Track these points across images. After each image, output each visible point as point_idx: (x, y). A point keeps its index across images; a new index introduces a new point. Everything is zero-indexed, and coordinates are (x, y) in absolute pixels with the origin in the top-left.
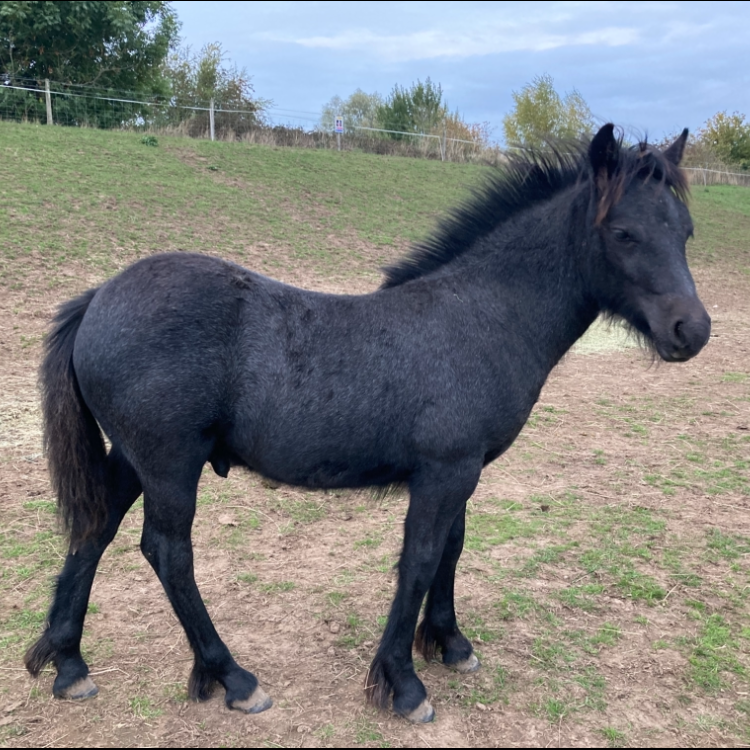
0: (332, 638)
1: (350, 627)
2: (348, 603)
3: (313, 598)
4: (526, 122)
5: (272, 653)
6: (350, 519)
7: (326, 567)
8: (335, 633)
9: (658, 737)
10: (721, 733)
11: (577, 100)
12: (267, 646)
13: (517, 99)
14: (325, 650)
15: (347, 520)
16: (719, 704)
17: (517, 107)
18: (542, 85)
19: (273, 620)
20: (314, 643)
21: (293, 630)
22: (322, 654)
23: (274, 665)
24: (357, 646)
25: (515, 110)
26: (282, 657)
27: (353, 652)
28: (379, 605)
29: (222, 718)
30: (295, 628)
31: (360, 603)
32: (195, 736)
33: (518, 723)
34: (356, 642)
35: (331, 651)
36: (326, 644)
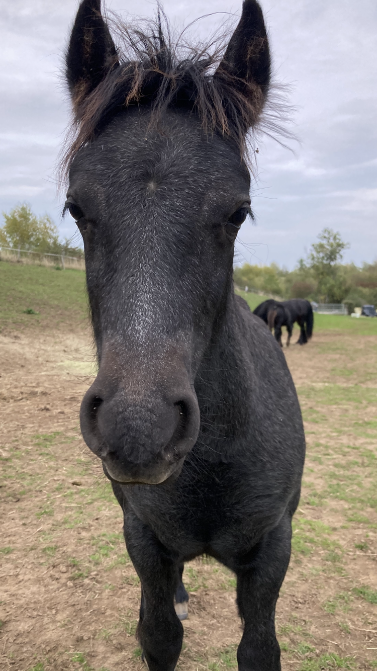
0: (65, 575)
1: (74, 566)
2: (60, 552)
3: (32, 554)
4: (13, 232)
5: (27, 595)
6: (18, 500)
7: (26, 533)
8: (65, 573)
9: (297, 585)
10: (326, 575)
11: (48, 220)
12: (20, 592)
13: (6, 217)
14: (65, 585)
15: (17, 501)
16: (314, 560)
17: (6, 222)
18: (23, 209)
19: (11, 574)
20: (54, 582)
21: (32, 577)
22: (64, 588)
23: (35, 603)
24: (87, 577)
25: (5, 224)
26: (37, 596)
27: (86, 581)
28: (84, 549)
29: (22, 647)
30: (33, 575)
31: (70, 550)
32: (10, 664)
33: (220, 598)
34: (85, 575)
35: (70, 584)
36: (63, 581)
